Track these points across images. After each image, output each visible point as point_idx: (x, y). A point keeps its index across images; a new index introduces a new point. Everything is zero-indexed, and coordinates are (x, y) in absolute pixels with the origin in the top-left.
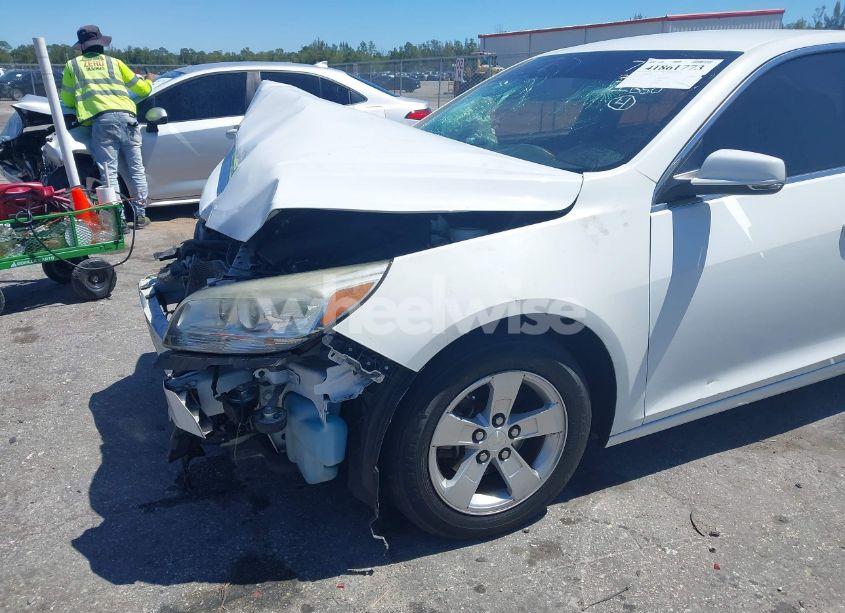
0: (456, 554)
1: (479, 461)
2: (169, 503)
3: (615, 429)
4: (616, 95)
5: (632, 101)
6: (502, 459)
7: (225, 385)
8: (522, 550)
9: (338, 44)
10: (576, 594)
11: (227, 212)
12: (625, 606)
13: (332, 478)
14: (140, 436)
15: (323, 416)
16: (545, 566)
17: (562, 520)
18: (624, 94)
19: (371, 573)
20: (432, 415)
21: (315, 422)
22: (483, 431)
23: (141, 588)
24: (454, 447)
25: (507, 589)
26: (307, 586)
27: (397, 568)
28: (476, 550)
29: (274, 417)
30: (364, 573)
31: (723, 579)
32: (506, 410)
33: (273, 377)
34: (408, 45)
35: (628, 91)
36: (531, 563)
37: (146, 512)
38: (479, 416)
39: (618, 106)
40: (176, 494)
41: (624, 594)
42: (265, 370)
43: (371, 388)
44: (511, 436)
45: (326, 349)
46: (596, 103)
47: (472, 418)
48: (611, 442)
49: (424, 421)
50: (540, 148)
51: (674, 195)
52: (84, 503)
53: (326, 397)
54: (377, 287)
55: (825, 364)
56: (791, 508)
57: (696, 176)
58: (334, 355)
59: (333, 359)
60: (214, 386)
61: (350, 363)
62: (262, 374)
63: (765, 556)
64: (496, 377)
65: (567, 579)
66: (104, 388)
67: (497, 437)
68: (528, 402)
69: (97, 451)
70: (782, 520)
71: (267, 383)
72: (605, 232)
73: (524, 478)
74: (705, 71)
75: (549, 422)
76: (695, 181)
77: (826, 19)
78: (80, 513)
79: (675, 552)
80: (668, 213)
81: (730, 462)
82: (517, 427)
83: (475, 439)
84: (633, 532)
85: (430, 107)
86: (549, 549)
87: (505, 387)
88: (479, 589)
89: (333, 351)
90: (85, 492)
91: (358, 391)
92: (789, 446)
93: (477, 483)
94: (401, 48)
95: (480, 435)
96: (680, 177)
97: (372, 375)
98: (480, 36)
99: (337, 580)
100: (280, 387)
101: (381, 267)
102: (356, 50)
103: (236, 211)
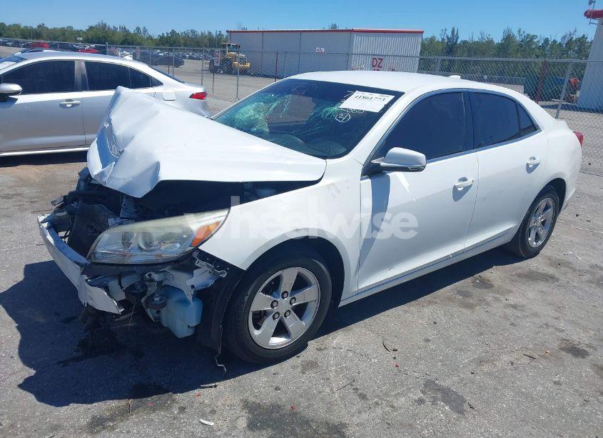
0: (262, 371)
1: (274, 318)
2: (77, 359)
3: (343, 297)
4: (340, 111)
5: (348, 117)
6: (286, 316)
7: (126, 282)
8: (297, 367)
9: (118, 26)
10: (328, 386)
11: (124, 179)
12: (354, 389)
13: (192, 333)
14: (41, 320)
15: (190, 298)
16: (311, 374)
17: (317, 349)
18: (343, 112)
19: (215, 386)
20: (251, 294)
21: (184, 302)
22: (276, 301)
23: (75, 409)
24: (261, 311)
25: (292, 387)
26: (179, 396)
27: (228, 383)
28: (273, 369)
29: (160, 300)
30: (211, 387)
31: (400, 371)
32: (289, 289)
33: (156, 277)
34: (173, 32)
35: (345, 111)
36: (303, 373)
37: (63, 366)
38: (274, 293)
39: (341, 119)
40: (81, 354)
41: (353, 383)
42: (151, 273)
43: (219, 281)
44: (291, 304)
45: (195, 259)
46: (329, 116)
47: (271, 294)
48: (341, 304)
49: (247, 298)
50: (295, 138)
51: (372, 171)
52: (19, 364)
53: (193, 286)
54: (222, 225)
55: (447, 258)
56: (431, 334)
57: (383, 161)
58: (199, 263)
59: (198, 265)
60: (120, 284)
61: (209, 267)
62: (150, 275)
63: (420, 358)
64: (284, 271)
65: (323, 379)
66: (4, 290)
67: (284, 304)
68: (300, 284)
69: (16, 331)
70: (427, 340)
71: (152, 280)
72: (339, 192)
73: (297, 326)
74: (386, 102)
75: (310, 295)
76: (383, 164)
77: (448, 37)
78: (17, 370)
79: (376, 361)
80: (369, 181)
81: (401, 313)
82: (294, 298)
83: (272, 306)
84: (354, 353)
85: (207, 91)
86: (311, 365)
87: (289, 276)
88: (277, 389)
89: (198, 260)
90: (17, 357)
91: (211, 282)
92: (430, 303)
93: (273, 331)
94: (167, 34)
95: (275, 304)
96: (375, 161)
97: (221, 273)
98: (227, 31)
99: (196, 391)
100: (160, 283)
101: (224, 213)
102: (132, 32)
103: (131, 179)
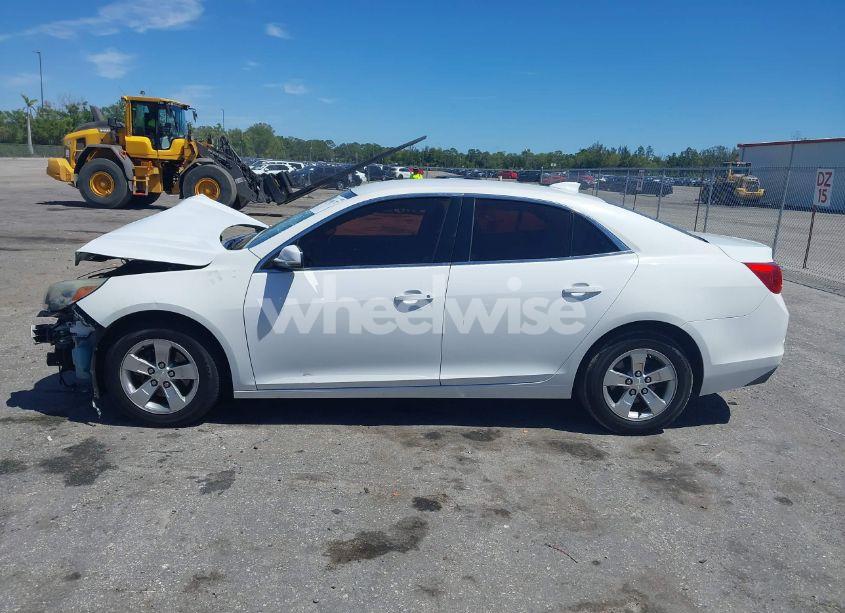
1: (152, 385)
3: (236, 388)
6: (165, 387)
13: (88, 377)
22: (152, 368)
32: (166, 361)
44: (170, 375)
48: (237, 396)
53: (75, 334)
54: (98, 288)
67: (161, 374)
72: (220, 279)
82: (172, 371)
88: (123, 439)
91: (88, 334)
95: (151, 371)
98: (739, 146)
101: (104, 280)
